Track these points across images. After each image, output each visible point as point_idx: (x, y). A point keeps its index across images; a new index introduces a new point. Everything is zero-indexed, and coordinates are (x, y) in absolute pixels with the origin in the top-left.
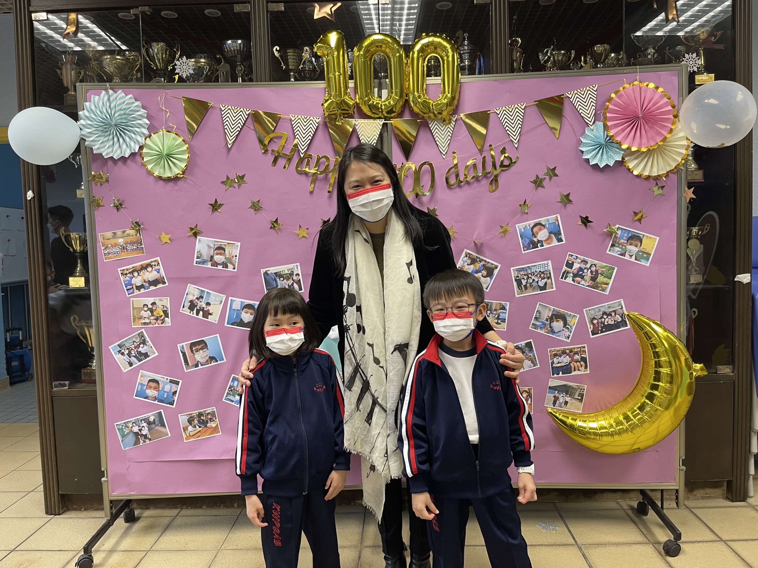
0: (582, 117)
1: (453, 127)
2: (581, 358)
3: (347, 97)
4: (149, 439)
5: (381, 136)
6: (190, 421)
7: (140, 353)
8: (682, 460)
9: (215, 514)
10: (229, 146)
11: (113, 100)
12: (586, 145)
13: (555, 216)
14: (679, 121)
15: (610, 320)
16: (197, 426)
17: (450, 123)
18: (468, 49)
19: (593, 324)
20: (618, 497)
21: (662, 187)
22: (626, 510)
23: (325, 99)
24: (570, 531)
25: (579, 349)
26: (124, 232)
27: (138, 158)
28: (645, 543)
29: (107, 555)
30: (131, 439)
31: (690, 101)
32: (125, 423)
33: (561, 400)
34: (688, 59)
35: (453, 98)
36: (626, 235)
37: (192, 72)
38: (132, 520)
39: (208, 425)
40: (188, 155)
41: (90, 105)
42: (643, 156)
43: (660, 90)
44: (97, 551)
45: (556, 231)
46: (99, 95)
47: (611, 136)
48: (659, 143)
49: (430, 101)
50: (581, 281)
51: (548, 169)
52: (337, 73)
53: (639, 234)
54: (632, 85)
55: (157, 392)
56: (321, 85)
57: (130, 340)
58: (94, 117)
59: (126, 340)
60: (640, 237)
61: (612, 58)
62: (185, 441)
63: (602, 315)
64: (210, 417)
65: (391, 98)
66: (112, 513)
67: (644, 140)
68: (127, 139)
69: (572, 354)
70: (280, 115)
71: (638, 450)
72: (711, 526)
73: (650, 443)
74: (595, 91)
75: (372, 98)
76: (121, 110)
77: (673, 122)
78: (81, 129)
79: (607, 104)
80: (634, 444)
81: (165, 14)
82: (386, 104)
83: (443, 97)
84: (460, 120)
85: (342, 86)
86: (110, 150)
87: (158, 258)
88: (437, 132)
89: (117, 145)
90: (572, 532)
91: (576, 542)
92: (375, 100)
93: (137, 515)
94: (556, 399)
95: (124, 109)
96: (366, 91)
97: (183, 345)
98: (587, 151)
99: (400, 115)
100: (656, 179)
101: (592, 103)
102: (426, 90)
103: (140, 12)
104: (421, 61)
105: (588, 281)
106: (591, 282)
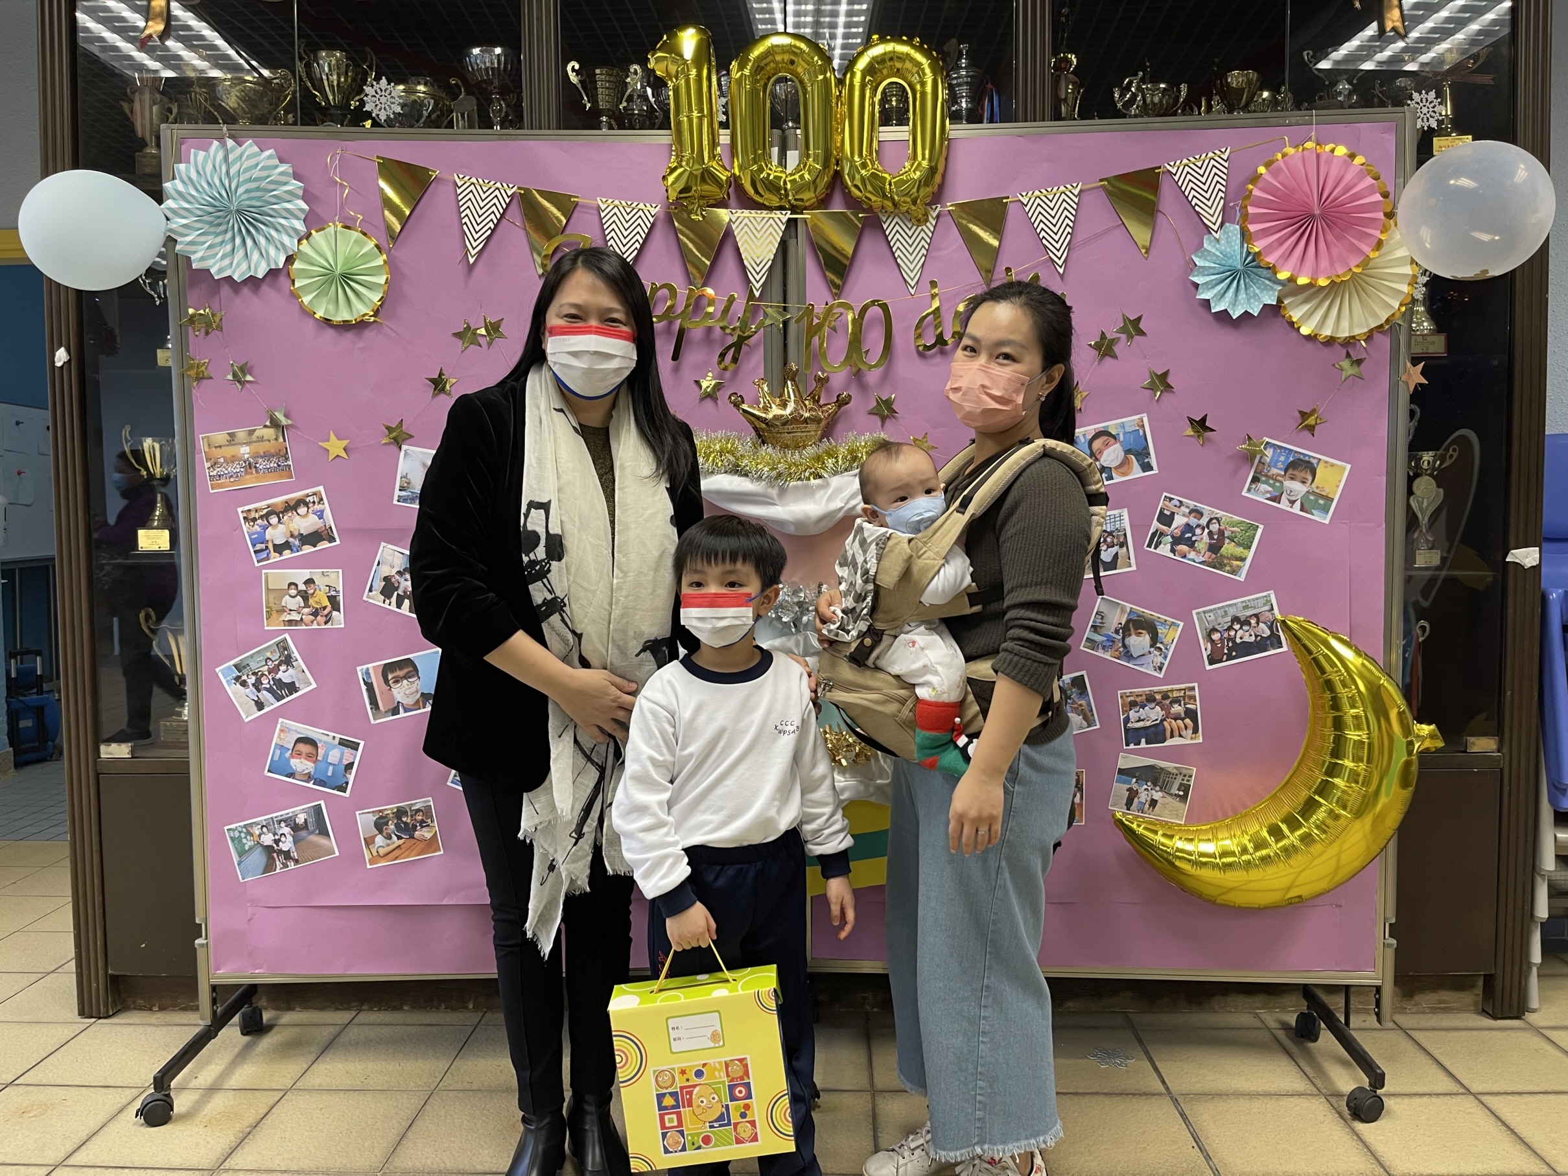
0: (1198, 213)
1: (932, 229)
2: (1185, 712)
3: (714, 164)
4: (293, 859)
5: (783, 246)
6: (380, 825)
7: (279, 683)
8: (1391, 925)
9: (428, 1022)
10: (472, 260)
11: (235, 161)
12: (1204, 271)
13: (1138, 416)
14: (1396, 225)
15: (1247, 634)
16: (393, 836)
17: (927, 220)
18: (967, 76)
19: (1212, 641)
20: (1257, 1005)
21: (1359, 362)
22: (1273, 1031)
23: (670, 167)
24: (1156, 1069)
25: (1182, 693)
26: (251, 432)
27: (282, 279)
28: (1310, 1095)
29: (203, 1096)
30: (257, 859)
31: (1418, 183)
32: (245, 826)
33: (1143, 797)
34: (1418, 103)
35: (932, 170)
36: (1282, 458)
37: (398, 110)
38: (256, 1031)
39: (417, 834)
40: (385, 277)
41: (188, 170)
42: (1322, 296)
43: (1359, 160)
44: (181, 1089)
45: (1139, 448)
46: (206, 150)
47: (1256, 253)
48: (1355, 270)
49: (886, 175)
50: (1189, 552)
51: (1125, 319)
52: (695, 114)
53: (1310, 456)
54: (1300, 150)
55: (313, 765)
56: (662, 138)
57: (259, 656)
58: (194, 193)
59: (252, 656)
60: (1312, 464)
61: (1264, 100)
62: (369, 866)
63: (1229, 624)
64: (420, 818)
65: (804, 167)
66: (214, 1013)
67: (1324, 263)
68: (262, 241)
69: (1167, 702)
70: (577, 197)
71: (1297, 900)
72: (1447, 1064)
73: (1323, 885)
74: (1226, 161)
75: (767, 166)
76: (250, 180)
77: (1384, 226)
78: (168, 219)
79: (1251, 187)
80: (1289, 889)
82: (795, 180)
83: (912, 167)
84: (946, 215)
85: (705, 142)
86: (227, 262)
87: (321, 489)
88: (898, 239)
89: (241, 253)
90: (1161, 1070)
91: (1167, 1088)
92: (773, 171)
93: (268, 1020)
94: (1133, 794)
95: (256, 179)
96: (755, 152)
97: (368, 669)
98: (1206, 283)
99: (824, 202)
100: (1347, 343)
101: (1219, 186)
102: (878, 153)
104: (868, 92)
105: (1203, 552)
106: (1209, 553)
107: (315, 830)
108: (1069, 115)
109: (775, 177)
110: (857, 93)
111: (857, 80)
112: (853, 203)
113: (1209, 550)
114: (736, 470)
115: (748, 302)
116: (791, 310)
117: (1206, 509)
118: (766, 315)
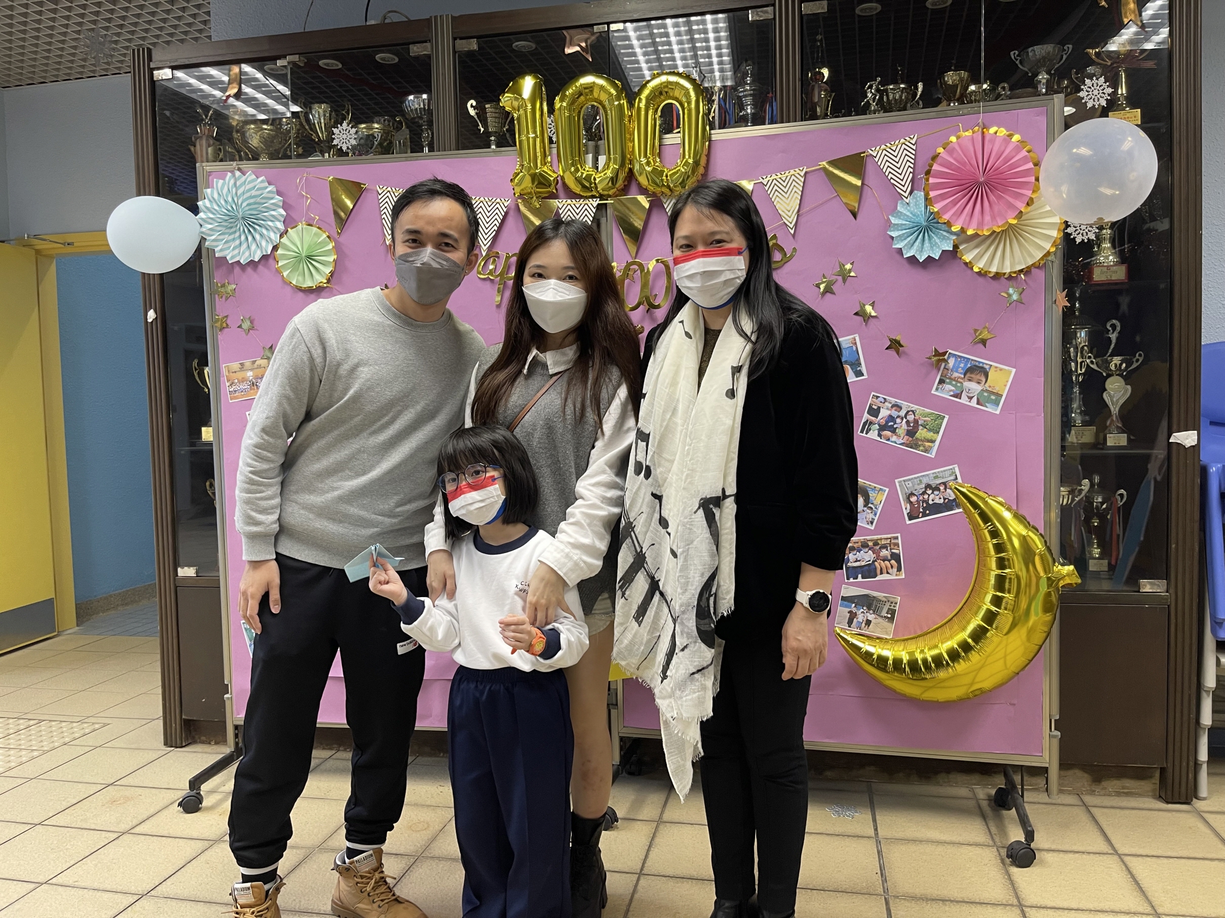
0: (893, 185)
2: (891, 555)
3: (545, 169)
8: (1055, 720)
11: (241, 185)
12: (897, 227)
13: (852, 336)
14: (1041, 186)
15: (938, 497)
18: (751, 90)
19: (911, 503)
20: (974, 781)
22: (980, 802)
23: (515, 173)
24: (874, 820)
25: (888, 541)
26: (254, 362)
27: (271, 261)
28: (987, 846)
29: (225, 797)
33: (861, 617)
34: (1090, 87)
35: (697, 163)
40: (334, 256)
41: (212, 193)
42: (987, 242)
43: (1016, 138)
45: (853, 360)
46: (224, 179)
47: (935, 213)
48: (1012, 221)
49: (664, 170)
50: (892, 436)
51: (840, 265)
52: (532, 135)
53: (983, 363)
54: (970, 133)
56: (510, 153)
58: (216, 208)
60: (985, 369)
63: (924, 490)
65: (608, 167)
66: (236, 744)
67: (987, 218)
68: (257, 237)
69: (878, 548)
72: (1109, 833)
74: (914, 145)
75: (582, 167)
76: (251, 197)
77: (1033, 187)
78: (201, 226)
79: (932, 163)
81: (325, 64)
82: (601, 177)
83: (682, 163)
85: (539, 154)
86: (236, 251)
89: (245, 245)
90: (878, 822)
91: (877, 834)
92: (586, 172)
94: (852, 616)
95: (254, 197)
96: (573, 159)
98: (899, 236)
99: (623, 191)
100: (1010, 278)
101: (908, 164)
102: (660, 155)
103: (288, 63)
104: (650, 112)
105: (902, 436)
106: (907, 437)
108: (823, 115)
109: (587, 175)
110: (643, 113)
111: (642, 105)
112: (643, 191)
113: (907, 435)
117: (905, 404)
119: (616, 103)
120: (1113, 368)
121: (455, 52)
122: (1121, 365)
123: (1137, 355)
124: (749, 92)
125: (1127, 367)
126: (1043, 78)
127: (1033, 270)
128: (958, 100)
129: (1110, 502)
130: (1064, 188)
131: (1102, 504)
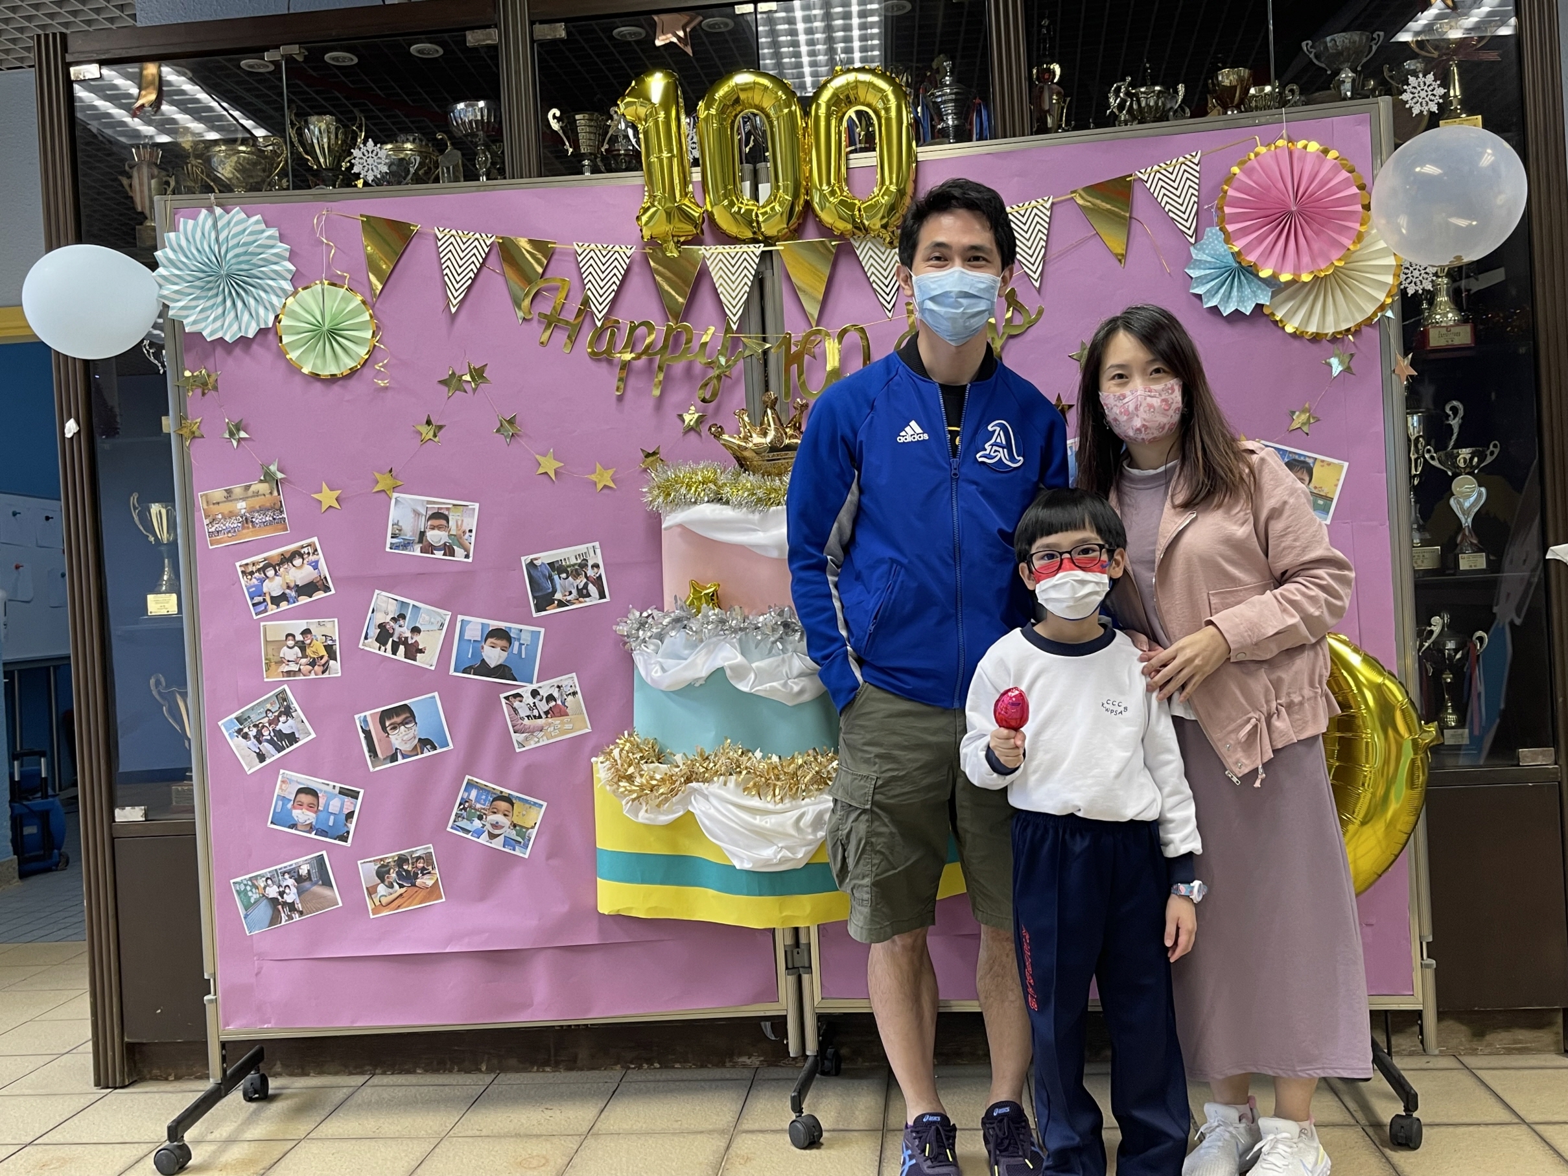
0: (1172, 218)
3: (686, 202)
4: (298, 911)
5: (759, 277)
6: (382, 874)
7: (279, 733)
8: (1428, 943)
9: (440, 1083)
10: (453, 310)
11: (224, 228)
14: (1374, 216)
16: (395, 884)
18: (951, 94)
21: (1349, 357)
23: (643, 208)
26: (247, 488)
27: (271, 337)
30: (263, 911)
32: (250, 879)
34: (1414, 87)
35: (901, 193)
37: (385, 169)
39: (418, 882)
40: (371, 332)
41: (178, 238)
42: (1305, 292)
43: (1333, 154)
46: (195, 219)
48: (1337, 263)
49: (856, 202)
52: (665, 155)
53: (1305, 456)
54: (1272, 148)
55: (314, 815)
56: (635, 179)
57: (259, 709)
58: (185, 260)
59: (252, 708)
60: (1309, 463)
61: (1266, 94)
62: (372, 916)
64: (421, 865)
65: (775, 199)
66: (224, 1071)
67: (1306, 259)
68: (251, 301)
70: (555, 243)
72: (1507, 1098)
74: (1197, 165)
75: (738, 200)
76: (239, 245)
77: (1362, 218)
79: (1226, 187)
81: (333, 59)
82: (766, 211)
83: (880, 191)
85: (676, 181)
86: (218, 324)
87: (315, 539)
88: (872, 264)
89: (232, 314)
92: (745, 204)
93: (275, 1089)
95: (245, 244)
96: (725, 188)
97: (365, 716)
98: (1200, 278)
99: (796, 232)
100: (1335, 339)
101: (1191, 190)
102: (847, 180)
103: (282, 56)
104: (833, 122)
107: (318, 881)
108: (1056, 127)
109: (747, 210)
110: (823, 124)
111: (822, 111)
112: (826, 231)
114: (718, 499)
115: (725, 334)
116: (770, 339)
118: (745, 346)
119: (786, 111)
120: (1462, 465)
121: (532, 41)
122: (1471, 459)
123: (1491, 446)
124: (950, 97)
125: (1480, 462)
126: (1347, 77)
127: (1365, 329)
128: (1238, 107)
129: (1466, 650)
130: (1403, 221)
131: (1456, 651)
